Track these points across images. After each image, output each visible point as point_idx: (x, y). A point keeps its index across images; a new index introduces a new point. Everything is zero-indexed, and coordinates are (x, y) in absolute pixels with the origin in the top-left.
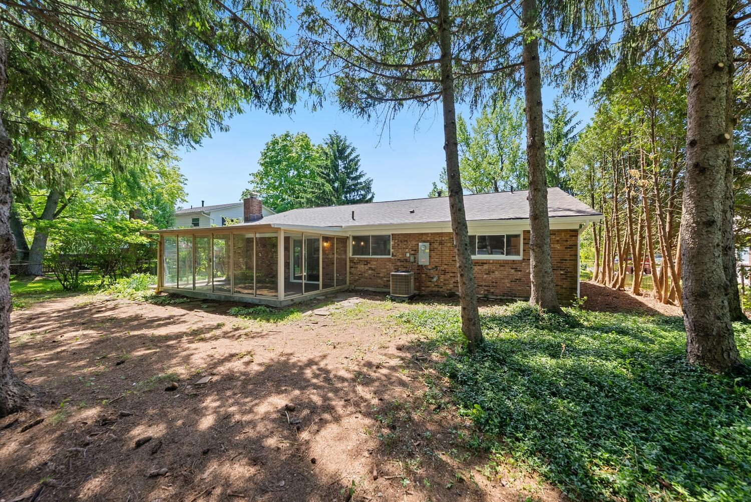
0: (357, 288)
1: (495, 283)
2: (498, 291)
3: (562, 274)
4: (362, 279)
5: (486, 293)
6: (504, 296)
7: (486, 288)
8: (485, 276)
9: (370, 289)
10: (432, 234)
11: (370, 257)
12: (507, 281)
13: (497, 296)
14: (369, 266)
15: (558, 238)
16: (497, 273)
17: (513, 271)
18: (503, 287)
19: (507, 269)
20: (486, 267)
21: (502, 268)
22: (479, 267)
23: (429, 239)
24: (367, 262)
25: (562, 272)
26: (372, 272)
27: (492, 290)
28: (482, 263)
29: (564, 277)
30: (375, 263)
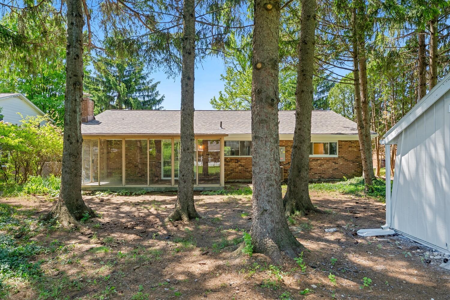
0: (229, 180)
1: (324, 172)
2: (326, 176)
3: (357, 165)
4: (234, 174)
5: (319, 178)
6: (329, 179)
7: (319, 175)
8: (319, 167)
9: (240, 180)
10: (286, 141)
11: (240, 156)
12: (330, 170)
13: (325, 179)
14: (239, 163)
15: (355, 145)
16: (325, 165)
17: (334, 164)
18: (329, 173)
19: (331, 162)
20: (319, 162)
21: (328, 162)
22: (315, 162)
23: (284, 144)
24: (237, 161)
25: (357, 164)
26: (242, 167)
27: (323, 176)
28: (317, 160)
29: (358, 166)
30: (244, 161)
